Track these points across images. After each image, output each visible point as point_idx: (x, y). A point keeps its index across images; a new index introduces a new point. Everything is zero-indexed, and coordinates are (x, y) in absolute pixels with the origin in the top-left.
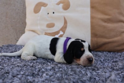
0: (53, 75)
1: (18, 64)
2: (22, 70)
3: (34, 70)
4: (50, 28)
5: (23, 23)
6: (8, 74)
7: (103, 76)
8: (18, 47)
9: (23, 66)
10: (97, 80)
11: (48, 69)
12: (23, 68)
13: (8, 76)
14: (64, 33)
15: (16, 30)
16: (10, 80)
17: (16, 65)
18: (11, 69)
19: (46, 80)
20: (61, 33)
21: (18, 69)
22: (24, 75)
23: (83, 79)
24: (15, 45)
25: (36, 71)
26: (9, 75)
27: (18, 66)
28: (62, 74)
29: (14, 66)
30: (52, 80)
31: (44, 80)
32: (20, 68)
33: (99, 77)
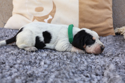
0: (51, 65)
1: (12, 52)
2: (18, 58)
3: (30, 58)
4: (39, 12)
5: (9, 5)
6: (4, 65)
7: (98, 64)
8: (6, 30)
9: (18, 53)
10: (92, 68)
11: (44, 57)
12: (18, 56)
13: (4, 66)
14: (53, 17)
15: (2, 12)
16: (8, 71)
17: (10, 53)
18: (6, 58)
19: (45, 70)
20: (50, 17)
21: (13, 58)
22: (20, 64)
23: (80, 68)
24: (3, 29)
25: (32, 59)
26: (6, 66)
27: (12, 54)
28: (60, 63)
29: (8, 54)
30: (52, 70)
31: (44, 71)
32: (16, 57)
33: (94, 65)
